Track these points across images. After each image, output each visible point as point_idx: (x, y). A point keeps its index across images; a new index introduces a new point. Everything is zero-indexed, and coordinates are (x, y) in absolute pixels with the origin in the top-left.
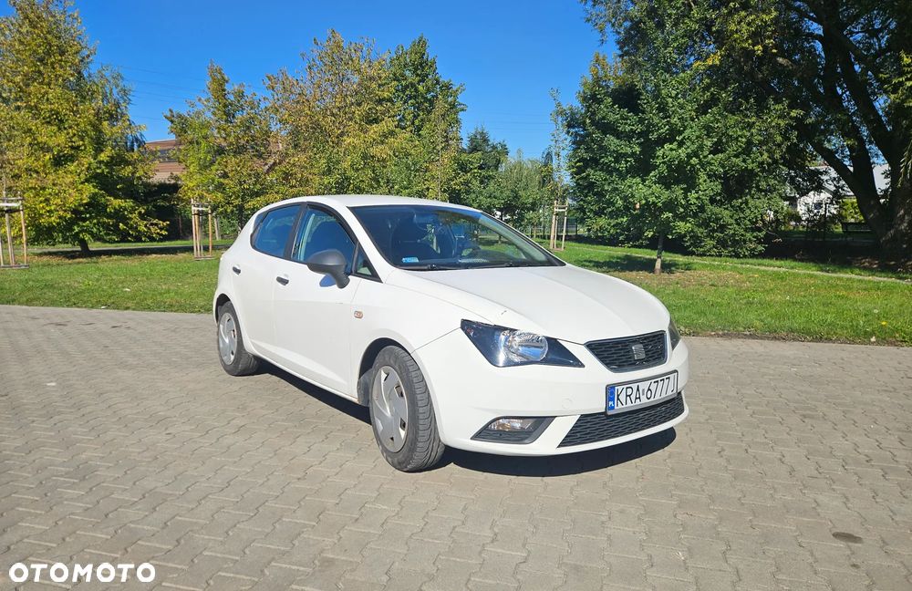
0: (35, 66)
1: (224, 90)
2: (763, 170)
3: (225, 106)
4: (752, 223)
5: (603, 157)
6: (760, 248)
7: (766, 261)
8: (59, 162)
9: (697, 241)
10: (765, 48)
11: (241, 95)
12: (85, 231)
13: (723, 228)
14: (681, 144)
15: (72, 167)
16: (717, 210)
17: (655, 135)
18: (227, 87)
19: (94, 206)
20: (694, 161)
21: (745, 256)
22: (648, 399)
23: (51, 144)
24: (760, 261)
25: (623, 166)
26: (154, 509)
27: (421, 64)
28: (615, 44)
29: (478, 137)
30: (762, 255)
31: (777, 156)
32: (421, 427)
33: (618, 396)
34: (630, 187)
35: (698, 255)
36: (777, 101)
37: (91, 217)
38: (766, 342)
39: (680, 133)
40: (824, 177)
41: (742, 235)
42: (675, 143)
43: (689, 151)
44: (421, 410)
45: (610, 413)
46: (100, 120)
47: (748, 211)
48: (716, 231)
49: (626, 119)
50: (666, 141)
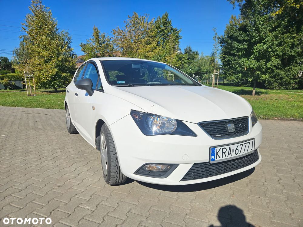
0: (38, 30)
1: (98, 35)
2: (299, 55)
4: (293, 76)
5: (232, 51)
6: (296, 86)
7: (299, 91)
8: (46, 61)
9: (270, 84)
11: (104, 37)
12: (55, 84)
13: (281, 78)
14: (264, 43)
15: (50, 63)
16: (279, 71)
17: (254, 40)
19: (57, 75)
20: (270, 50)
21: (290, 89)
22: (236, 154)
23: (44, 56)
24: (296, 91)
25: (240, 54)
27: (166, 23)
28: (239, 10)
29: (188, 49)
30: (297, 89)
33: (217, 153)
34: (242, 61)
35: (270, 89)
37: (57, 79)
39: (264, 39)
41: (289, 81)
42: (262, 43)
43: (268, 46)
44: (112, 157)
45: (212, 162)
47: (292, 72)
48: (278, 80)
49: (242, 35)
50: (258, 43)
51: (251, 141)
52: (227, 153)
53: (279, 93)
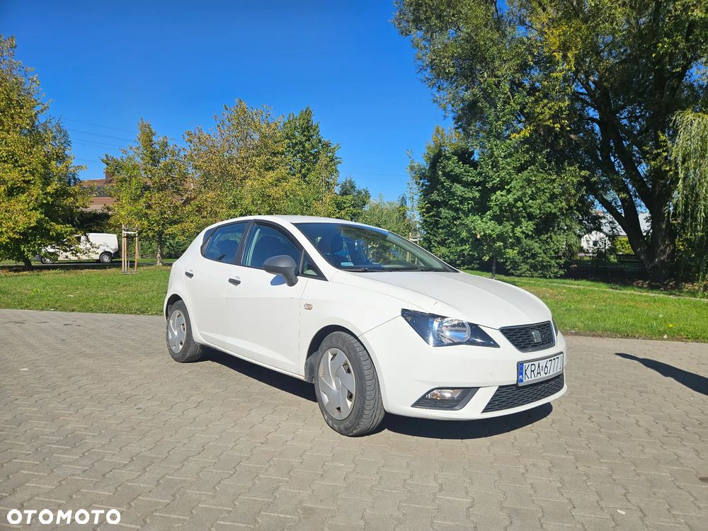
1: (151, 141)
2: (563, 214)
3: (152, 153)
4: (556, 253)
5: (451, 200)
6: (562, 272)
7: (568, 281)
8: (12, 193)
9: (515, 265)
10: (562, 127)
11: (165, 145)
13: (534, 256)
14: (509, 191)
15: (23, 197)
16: (529, 242)
17: (491, 184)
18: (154, 139)
20: (519, 204)
21: (550, 277)
22: (546, 374)
23: (6, 178)
24: (562, 281)
25: (465, 207)
26: (145, 469)
27: (307, 128)
28: (452, 119)
29: (348, 184)
30: (562, 277)
31: (572, 204)
32: (368, 398)
33: (526, 371)
34: (472, 222)
35: (516, 276)
36: (571, 165)
38: (589, 338)
39: (508, 184)
40: (603, 221)
41: (548, 262)
42: (505, 191)
43: (515, 196)
44: (368, 383)
45: (520, 384)
46: (49, 160)
47: (552, 244)
48: (529, 258)
49: (468, 172)
50: (498, 189)
51: (559, 356)
52: (536, 372)
53: (534, 285)
